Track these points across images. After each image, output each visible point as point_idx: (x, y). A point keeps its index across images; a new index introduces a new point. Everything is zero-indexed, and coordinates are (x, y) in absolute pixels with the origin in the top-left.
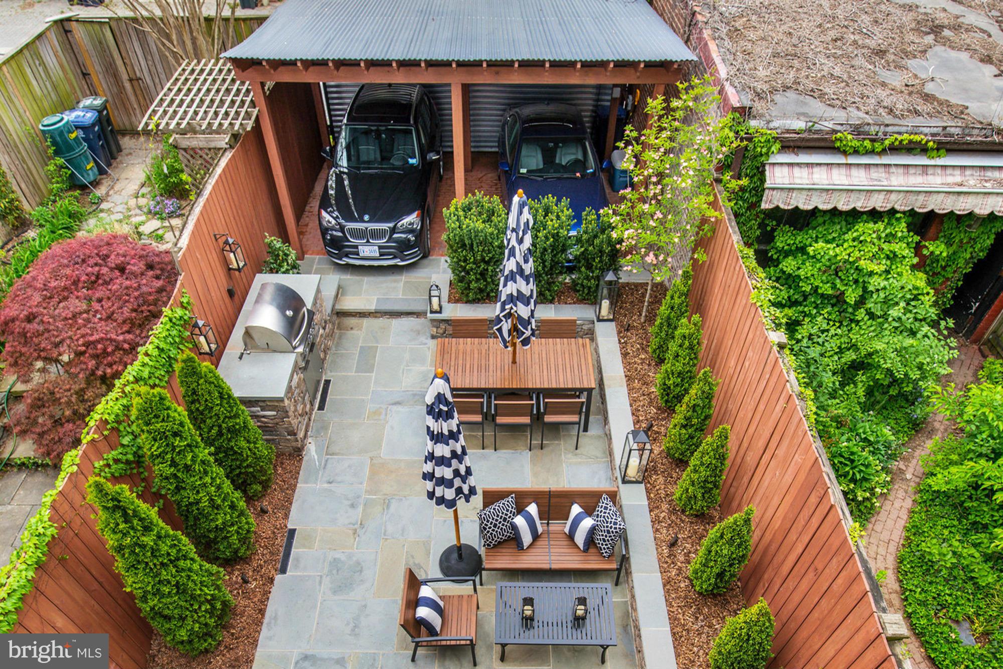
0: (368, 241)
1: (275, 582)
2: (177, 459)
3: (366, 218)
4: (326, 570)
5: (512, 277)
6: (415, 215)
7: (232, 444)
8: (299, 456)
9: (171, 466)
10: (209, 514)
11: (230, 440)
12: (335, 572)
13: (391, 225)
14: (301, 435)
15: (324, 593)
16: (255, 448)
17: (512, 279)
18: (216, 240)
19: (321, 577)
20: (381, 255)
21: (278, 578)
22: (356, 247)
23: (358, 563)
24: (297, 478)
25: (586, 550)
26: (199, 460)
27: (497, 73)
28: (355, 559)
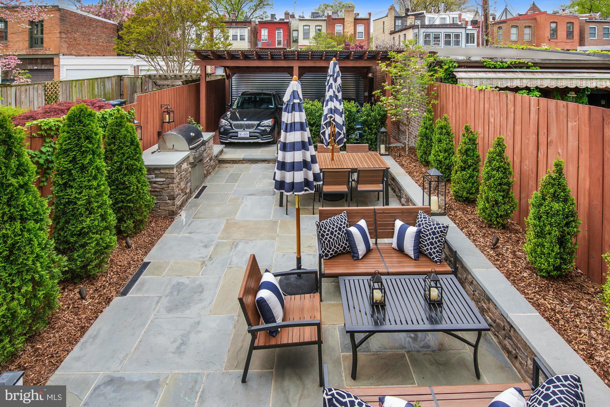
0: (244, 130)
1: (111, 303)
2: (79, 157)
3: (245, 119)
4: (167, 291)
5: (331, 99)
6: (271, 120)
7: (125, 179)
8: (171, 218)
9: (71, 162)
10: (81, 215)
11: (125, 175)
12: (175, 293)
13: (258, 122)
14: (178, 202)
15: (158, 312)
16: (141, 189)
17: (331, 101)
18: (161, 108)
19: (160, 297)
20: (250, 137)
21: (117, 300)
22: (237, 132)
23: (201, 286)
24: (164, 231)
25: (416, 259)
26: (95, 164)
27: (315, 62)
28: (197, 282)
